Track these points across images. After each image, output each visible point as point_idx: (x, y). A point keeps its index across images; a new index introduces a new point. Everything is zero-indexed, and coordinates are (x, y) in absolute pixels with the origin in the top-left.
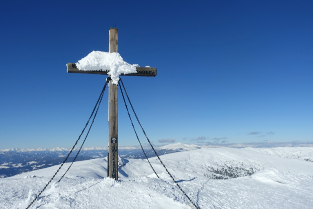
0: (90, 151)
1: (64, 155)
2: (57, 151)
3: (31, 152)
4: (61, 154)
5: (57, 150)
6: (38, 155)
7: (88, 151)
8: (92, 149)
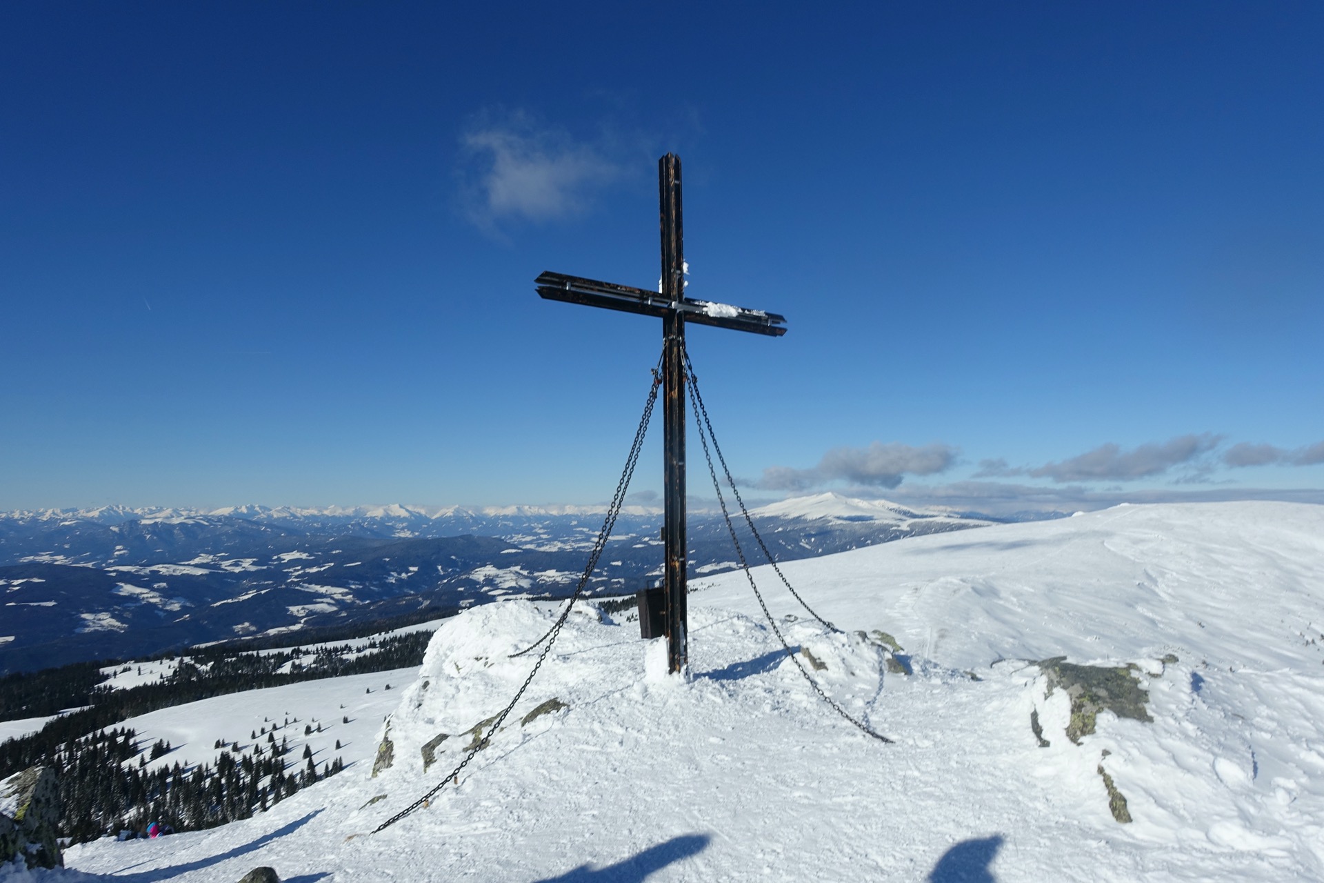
0: (505, 517)
1: (412, 532)
2: (391, 518)
3: (306, 518)
4: (403, 529)
5: (390, 513)
6: (323, 529)
7: (497, 518)
8: (511, 511)
